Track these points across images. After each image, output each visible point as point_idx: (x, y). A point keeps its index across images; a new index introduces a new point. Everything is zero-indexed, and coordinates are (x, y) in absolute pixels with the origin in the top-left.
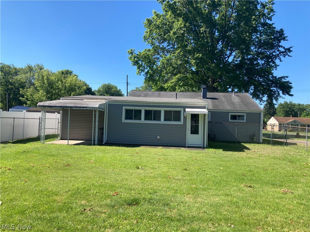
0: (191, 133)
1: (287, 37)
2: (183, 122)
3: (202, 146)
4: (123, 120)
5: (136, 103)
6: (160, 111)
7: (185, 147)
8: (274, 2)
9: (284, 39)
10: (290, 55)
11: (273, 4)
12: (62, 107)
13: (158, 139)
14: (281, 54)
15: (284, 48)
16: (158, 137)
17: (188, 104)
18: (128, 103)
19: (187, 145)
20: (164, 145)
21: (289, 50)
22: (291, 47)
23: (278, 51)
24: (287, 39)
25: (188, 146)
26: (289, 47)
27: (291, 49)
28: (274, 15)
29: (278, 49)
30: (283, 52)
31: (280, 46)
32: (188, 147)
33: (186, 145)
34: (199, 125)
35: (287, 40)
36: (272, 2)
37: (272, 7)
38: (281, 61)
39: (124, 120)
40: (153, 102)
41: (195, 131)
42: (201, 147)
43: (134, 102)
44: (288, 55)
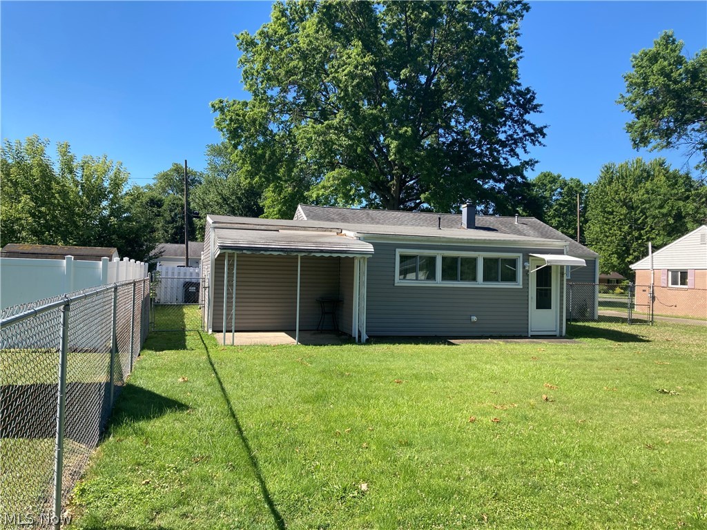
0: (538, 307)
1: (541, 105)
2: (521, 284)
3: (557, 333)
4: (396, 281)
5: (425, 241)
6: (475, 260)
7: (526, 337)
8: (519, 32)
9: (535, 108)
10: (542, 142)
11: (517, 35)
12: (286, 251)
13: (474, 322)
14: (527, 138)
15: (533, 126)
16: (474, 319)
17: (529, 245)
18: (406, 240)
19: (530, 334)
20: (494, 334)
21: (540, 131)
22: (545, 127)
23: (523, 130)
24: (540, 109)
25: (531, 336)
26: (542, 126)
27: (545, 131)
28: (521, 57)
29: (523, 127)
30: (530, 135)
31: (525, 122)
32: (534, 337)
33: (528, 332)
34: (551, 289)
35: (540, 112)
36: (515, 31)
37: (516, 41)
38: (525, 151)
39: (398, 281)
40: (458, 239)
41: (544, 301)
42: (555, 336)
43: (421, 238)
44: (540, 142)
